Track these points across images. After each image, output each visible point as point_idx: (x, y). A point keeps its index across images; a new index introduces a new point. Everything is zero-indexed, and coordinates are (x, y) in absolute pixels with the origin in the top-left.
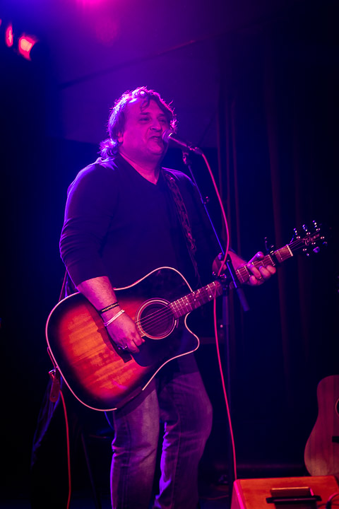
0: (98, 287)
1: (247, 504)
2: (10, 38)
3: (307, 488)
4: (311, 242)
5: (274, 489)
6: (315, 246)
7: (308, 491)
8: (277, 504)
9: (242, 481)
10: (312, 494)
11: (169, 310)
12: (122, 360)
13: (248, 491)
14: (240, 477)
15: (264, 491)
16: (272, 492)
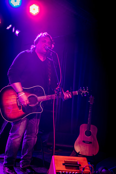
0: (18, 85)
1: (55, 165)
2: (14, 30)
3: (77, 161)
4: (84, 92)
5: (65, 160)
6: (85, 94)
7: (77, 162)
8: (66, 166)
9: (55, 156)
10: (78, 164)
11: (37, 98)
12: (18, 109)
13: (57, 160)
14: (55, 155)
15: (62, 161)
16: (65, 161)
